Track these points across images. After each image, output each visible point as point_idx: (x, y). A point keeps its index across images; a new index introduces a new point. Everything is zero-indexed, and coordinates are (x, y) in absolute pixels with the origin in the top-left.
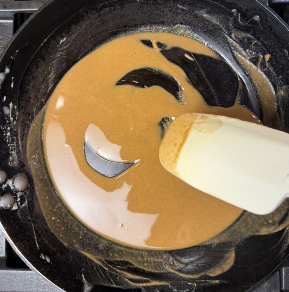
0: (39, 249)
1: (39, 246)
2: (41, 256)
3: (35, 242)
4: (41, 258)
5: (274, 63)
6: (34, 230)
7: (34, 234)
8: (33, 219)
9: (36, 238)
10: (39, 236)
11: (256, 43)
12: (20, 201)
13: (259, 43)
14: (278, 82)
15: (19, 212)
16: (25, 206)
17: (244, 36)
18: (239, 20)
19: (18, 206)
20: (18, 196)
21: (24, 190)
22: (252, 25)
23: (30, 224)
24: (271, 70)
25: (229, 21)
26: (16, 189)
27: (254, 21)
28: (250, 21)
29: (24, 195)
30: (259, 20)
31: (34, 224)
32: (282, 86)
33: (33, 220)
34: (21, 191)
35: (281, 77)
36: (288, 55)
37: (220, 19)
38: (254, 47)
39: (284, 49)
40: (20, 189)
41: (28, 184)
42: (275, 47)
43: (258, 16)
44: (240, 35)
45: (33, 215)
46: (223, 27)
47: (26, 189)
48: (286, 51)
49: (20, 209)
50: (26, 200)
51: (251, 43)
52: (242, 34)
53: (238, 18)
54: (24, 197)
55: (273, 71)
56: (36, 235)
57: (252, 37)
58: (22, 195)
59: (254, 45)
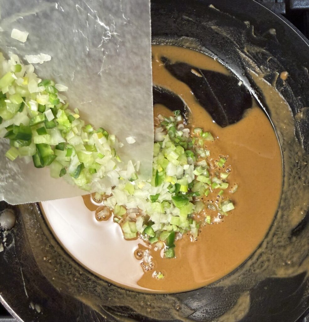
0: (28, 297)
1: (28, 294)
2: (30, 306)
3: (24, 289)
4: (30, 307)
5: (292, 81)
6: (22, 275)
7: (22, 280)
8: (22, 261)
9: (24, 284)
10: (28, 281)
11: (271, 59)
12: (6, 242)
13: (276, 59)
14: (296, 103)
15: (5, 255)
16: (11, 247)
17: (258, 51)
18: (253, 33)
19: (4, 248)
20: (4, 235)
21: (11, 229)
22: (266, 39)
23: (18, 268)
24: (289, 89)
25: (241, 33)
26: (2, 228)
27: (269, 34)
28: (264, 34)
29: (11, 233)
30: (275, 34)
31: (22, 267)
32: (301, 108)
33: (21, 263)
34: (8, 230)
35: (300, 97)
36: (308, 74)
37: (231, 31)
38: (270, 63)
39: (303, 67)
40: (6, 228)
41: (15, 221)
42: (294, 64)
43: (274, 30)
44: (254, 50)
45: (21, 257)
46: (234, 40)
47: (13, 227)
48: (306, 69)
49: (6, 251)
50: (14, 240)
51: (267, 59)
52: (256, 49)
53: (252, 30)
54: (11, 236)
55: (291, 90)
56: (25, 280)
57: (267, 52)
58: (9, 234)
59: (268, 62)
